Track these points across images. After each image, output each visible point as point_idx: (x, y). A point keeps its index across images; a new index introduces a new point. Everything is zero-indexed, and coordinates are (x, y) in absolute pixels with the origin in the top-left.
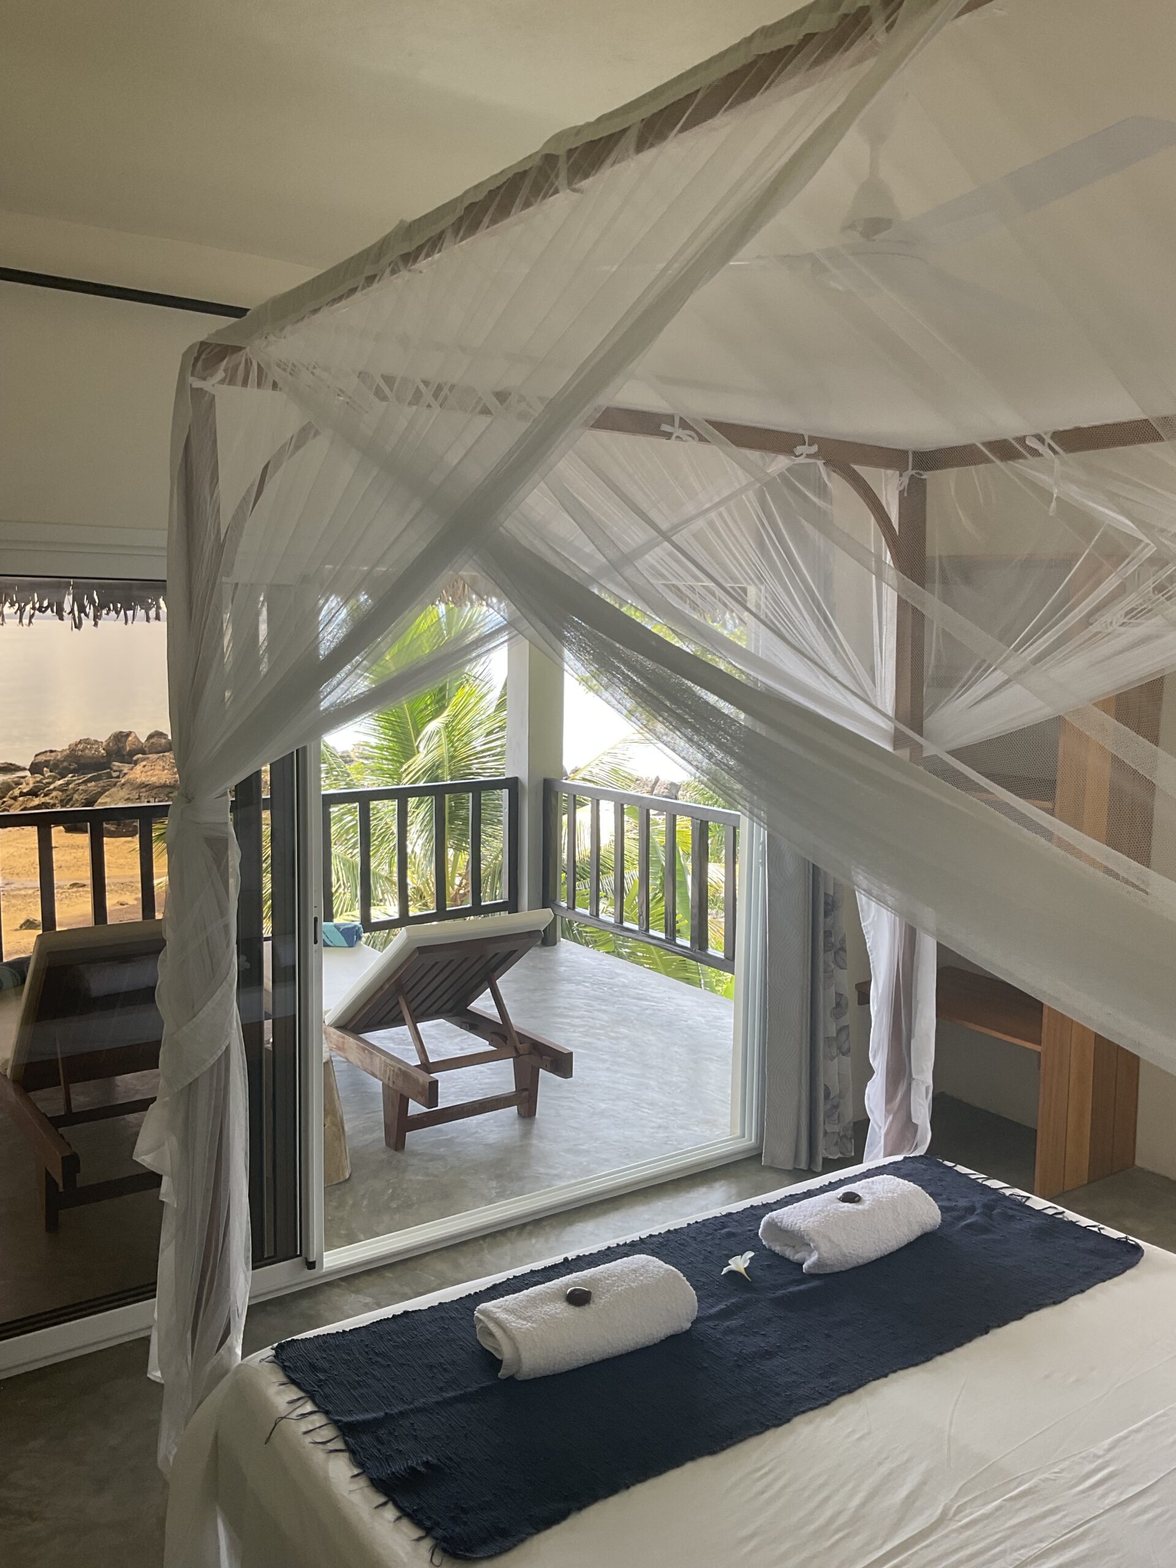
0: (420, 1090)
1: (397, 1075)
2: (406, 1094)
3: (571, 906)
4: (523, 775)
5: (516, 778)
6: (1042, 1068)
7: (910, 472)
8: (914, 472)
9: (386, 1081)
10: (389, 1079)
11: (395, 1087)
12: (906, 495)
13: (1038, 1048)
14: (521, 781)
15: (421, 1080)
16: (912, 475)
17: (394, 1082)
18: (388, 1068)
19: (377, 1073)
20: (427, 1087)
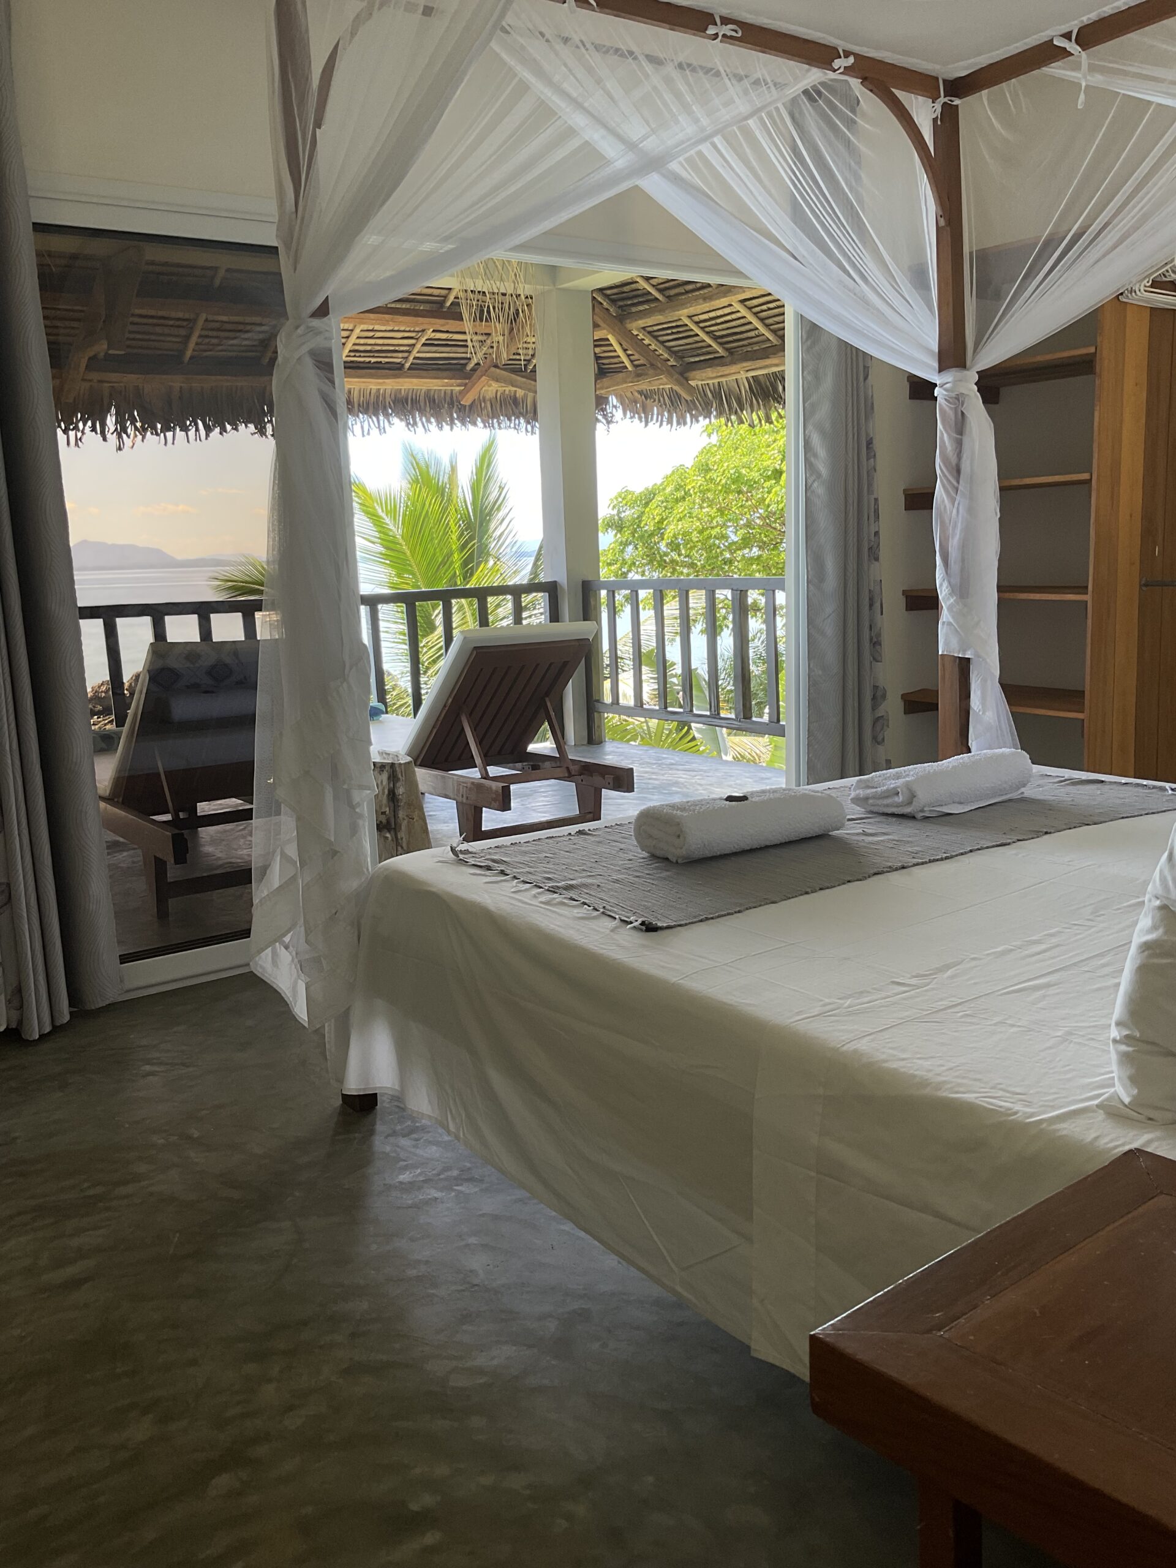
0: (494, 796)
1: (470, 789)
2: (479, 805)
3: (615, 702)
4: (561, 577)
5: (555, 582)
6: (1086, 736)
7: (942, 99)
8: (946, 100)
9: (460, 799)
10: (462, 796)
11: (469, 802)
12: (939, 123)
13: (1080, 716)
14: (560, 585)
15: (494, 788)
16: (945, 103)
17: (467, 798)
18: (461, 787)
19: (451, 795)
20: (501, 791)
